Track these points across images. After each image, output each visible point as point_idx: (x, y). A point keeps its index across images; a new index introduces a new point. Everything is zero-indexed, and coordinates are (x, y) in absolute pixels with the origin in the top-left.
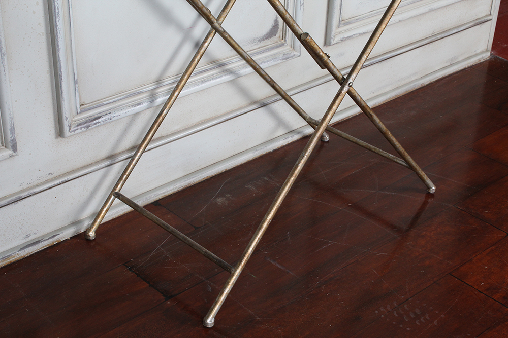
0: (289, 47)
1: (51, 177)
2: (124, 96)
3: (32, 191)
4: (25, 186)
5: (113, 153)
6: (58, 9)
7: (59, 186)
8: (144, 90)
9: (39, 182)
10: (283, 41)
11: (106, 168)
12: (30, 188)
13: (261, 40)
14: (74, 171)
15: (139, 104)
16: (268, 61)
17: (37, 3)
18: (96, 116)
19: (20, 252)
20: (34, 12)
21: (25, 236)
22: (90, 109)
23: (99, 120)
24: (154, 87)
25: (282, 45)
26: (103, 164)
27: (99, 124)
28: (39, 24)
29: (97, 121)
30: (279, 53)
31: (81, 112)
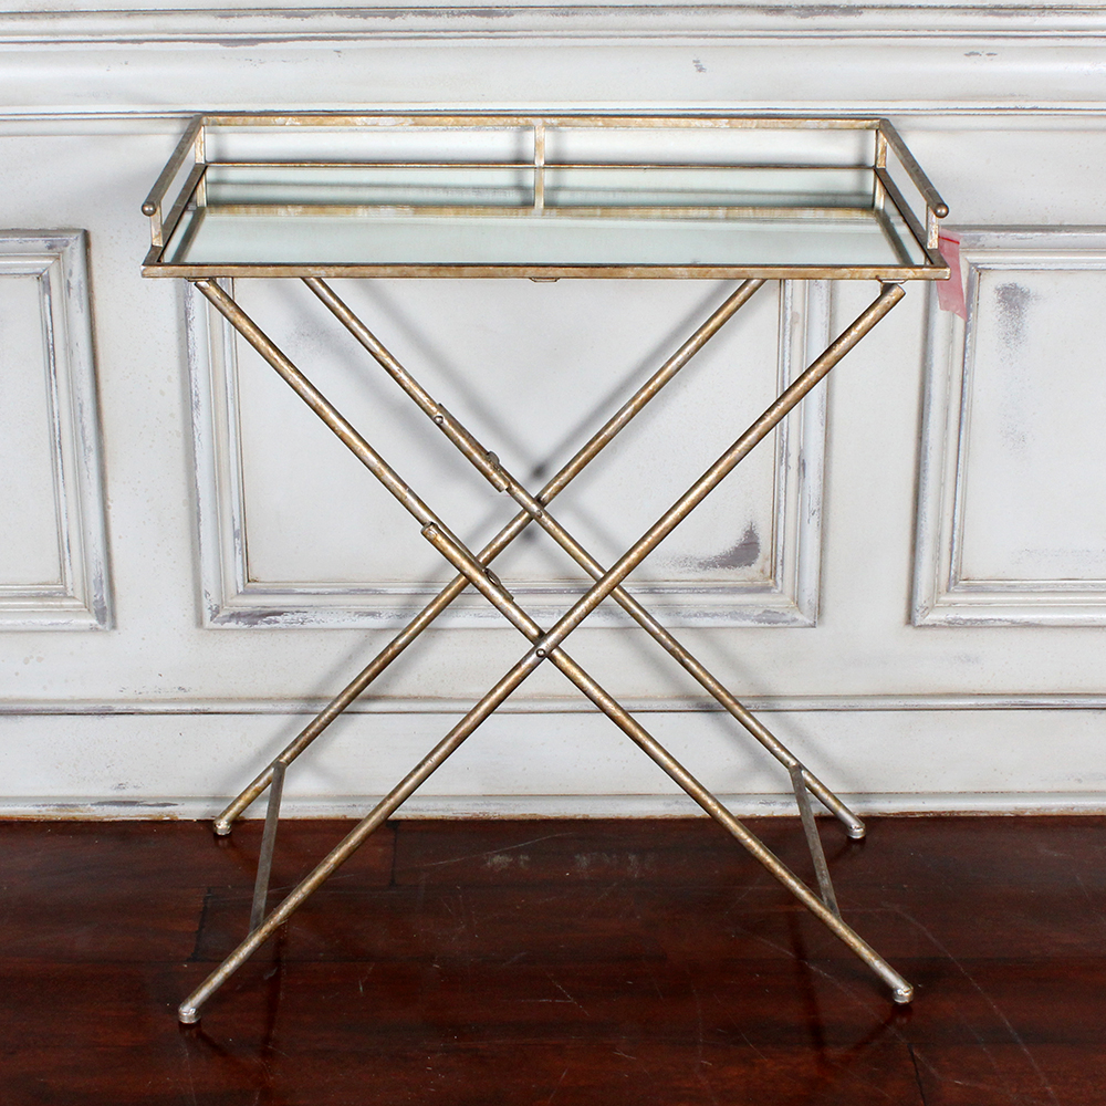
0: (788, 599)
1: (181, 694)
2: (341, 590)
3: (135, 707)
4: (129, 694)
5: (319, 694)
6: (197, 395)
7: (190, 716)
8: (391, 591)
9: (158, 696)
10: (771, 581)
11: (294, 716)
12: (137, 701)
13: (706, 565)
14: (230, 700)
15: (372, 614)
16: (716, 614)
17: (169, 378)
18: (277, 609)
19: (94, 808)
20: (162, 393)
21: (116, 783)
22: (265, 593)
23: (278, 618)
24: (414, 590)
25: (765, 589)
26: (287, 707)
27: (276, 625)
28: (172, 415)
29: (273, 618)
30: (756, 606)
31: (245, 593)
